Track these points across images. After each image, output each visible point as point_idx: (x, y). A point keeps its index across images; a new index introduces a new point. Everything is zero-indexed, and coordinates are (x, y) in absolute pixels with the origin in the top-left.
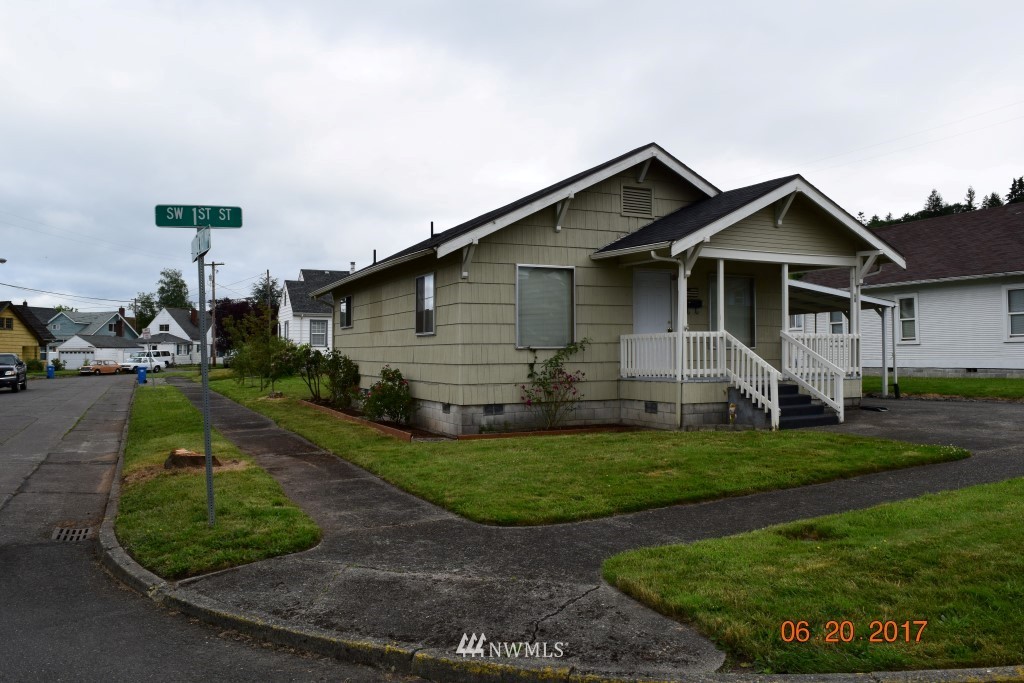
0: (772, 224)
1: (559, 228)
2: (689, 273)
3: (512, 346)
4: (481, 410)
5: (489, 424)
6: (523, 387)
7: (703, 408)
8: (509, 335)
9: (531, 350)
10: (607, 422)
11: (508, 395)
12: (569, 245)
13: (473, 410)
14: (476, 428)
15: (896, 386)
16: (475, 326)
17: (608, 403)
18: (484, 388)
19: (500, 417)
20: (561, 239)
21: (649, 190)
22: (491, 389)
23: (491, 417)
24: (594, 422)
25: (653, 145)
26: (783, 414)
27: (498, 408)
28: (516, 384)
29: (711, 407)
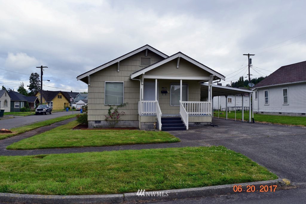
0: (176, 67)
1: (118, 71)
2: (143, 83)
3: (103, 105)
4: (94, 122)
5: (96, 126)
6: (106, 116)
7: (148, 124)
8: (103, 101)
9: (109, 106)
10: (134, 127)
11: (102, 118)
12: (122, 76)
13: (92, 122)
14: (93, 127)
15: (253, 119)
16: (92, 99)
17: (135, 121)
18: (95, 116)
19: (100, 124)
20: (120, 74)
21: (150, 58)
22: (97, 116)
23: (97, 124)
24: (130, 127)
25: (147, 45)
26: (163, 126)
27: (99, 122)
28: (104, 115)
29: (149, 123)
